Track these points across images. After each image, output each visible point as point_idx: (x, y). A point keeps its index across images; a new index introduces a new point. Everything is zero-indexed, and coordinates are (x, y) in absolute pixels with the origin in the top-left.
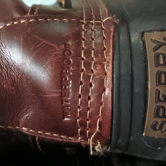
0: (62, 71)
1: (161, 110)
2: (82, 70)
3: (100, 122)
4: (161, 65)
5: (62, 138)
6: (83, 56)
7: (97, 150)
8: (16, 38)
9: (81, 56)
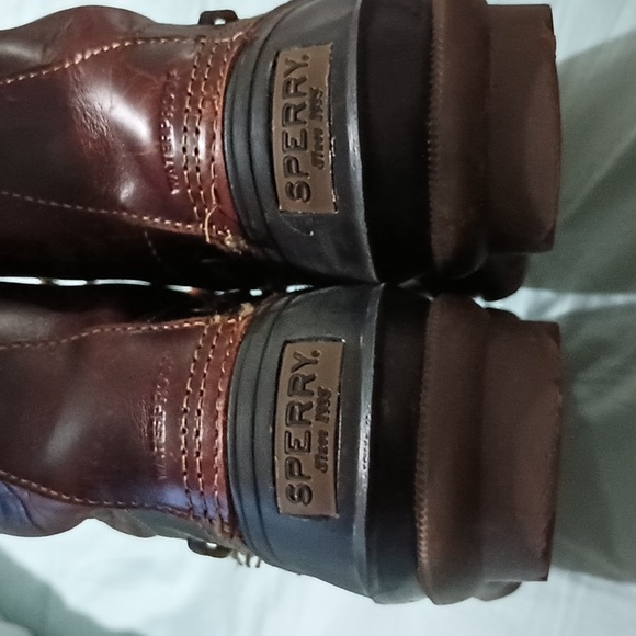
0: (160, 114)
1: (293, 163)
2: (187, 111)
3: (215, 189)
4: (291, 96)
5: (177, 227)
6: (189, 90)
7: (228, 243)
8: (103, 71)
9: (186, 89)
